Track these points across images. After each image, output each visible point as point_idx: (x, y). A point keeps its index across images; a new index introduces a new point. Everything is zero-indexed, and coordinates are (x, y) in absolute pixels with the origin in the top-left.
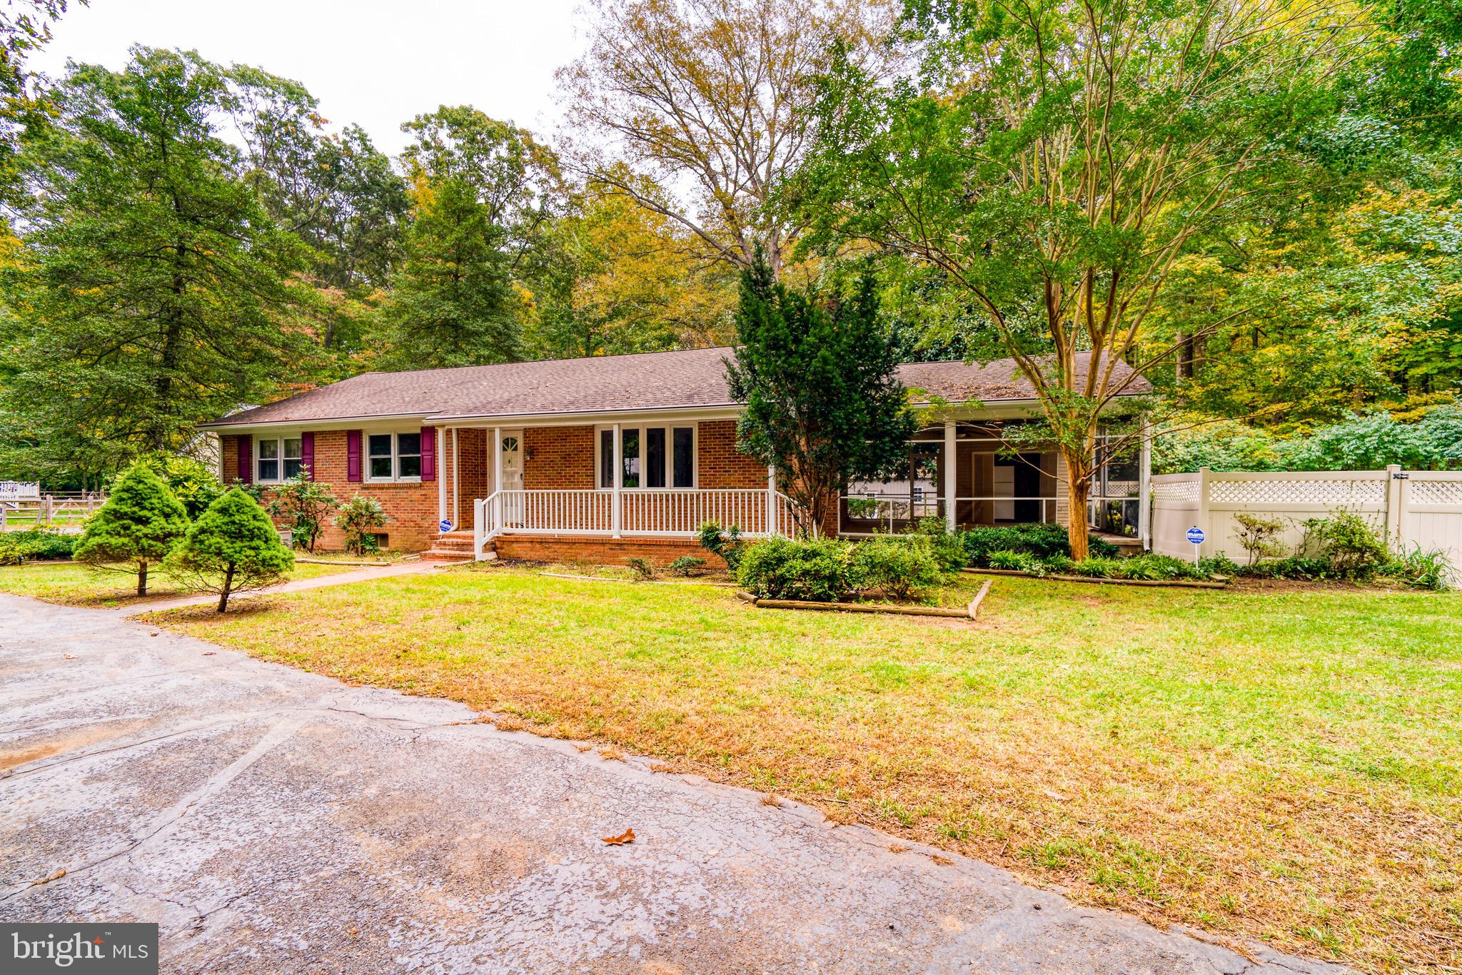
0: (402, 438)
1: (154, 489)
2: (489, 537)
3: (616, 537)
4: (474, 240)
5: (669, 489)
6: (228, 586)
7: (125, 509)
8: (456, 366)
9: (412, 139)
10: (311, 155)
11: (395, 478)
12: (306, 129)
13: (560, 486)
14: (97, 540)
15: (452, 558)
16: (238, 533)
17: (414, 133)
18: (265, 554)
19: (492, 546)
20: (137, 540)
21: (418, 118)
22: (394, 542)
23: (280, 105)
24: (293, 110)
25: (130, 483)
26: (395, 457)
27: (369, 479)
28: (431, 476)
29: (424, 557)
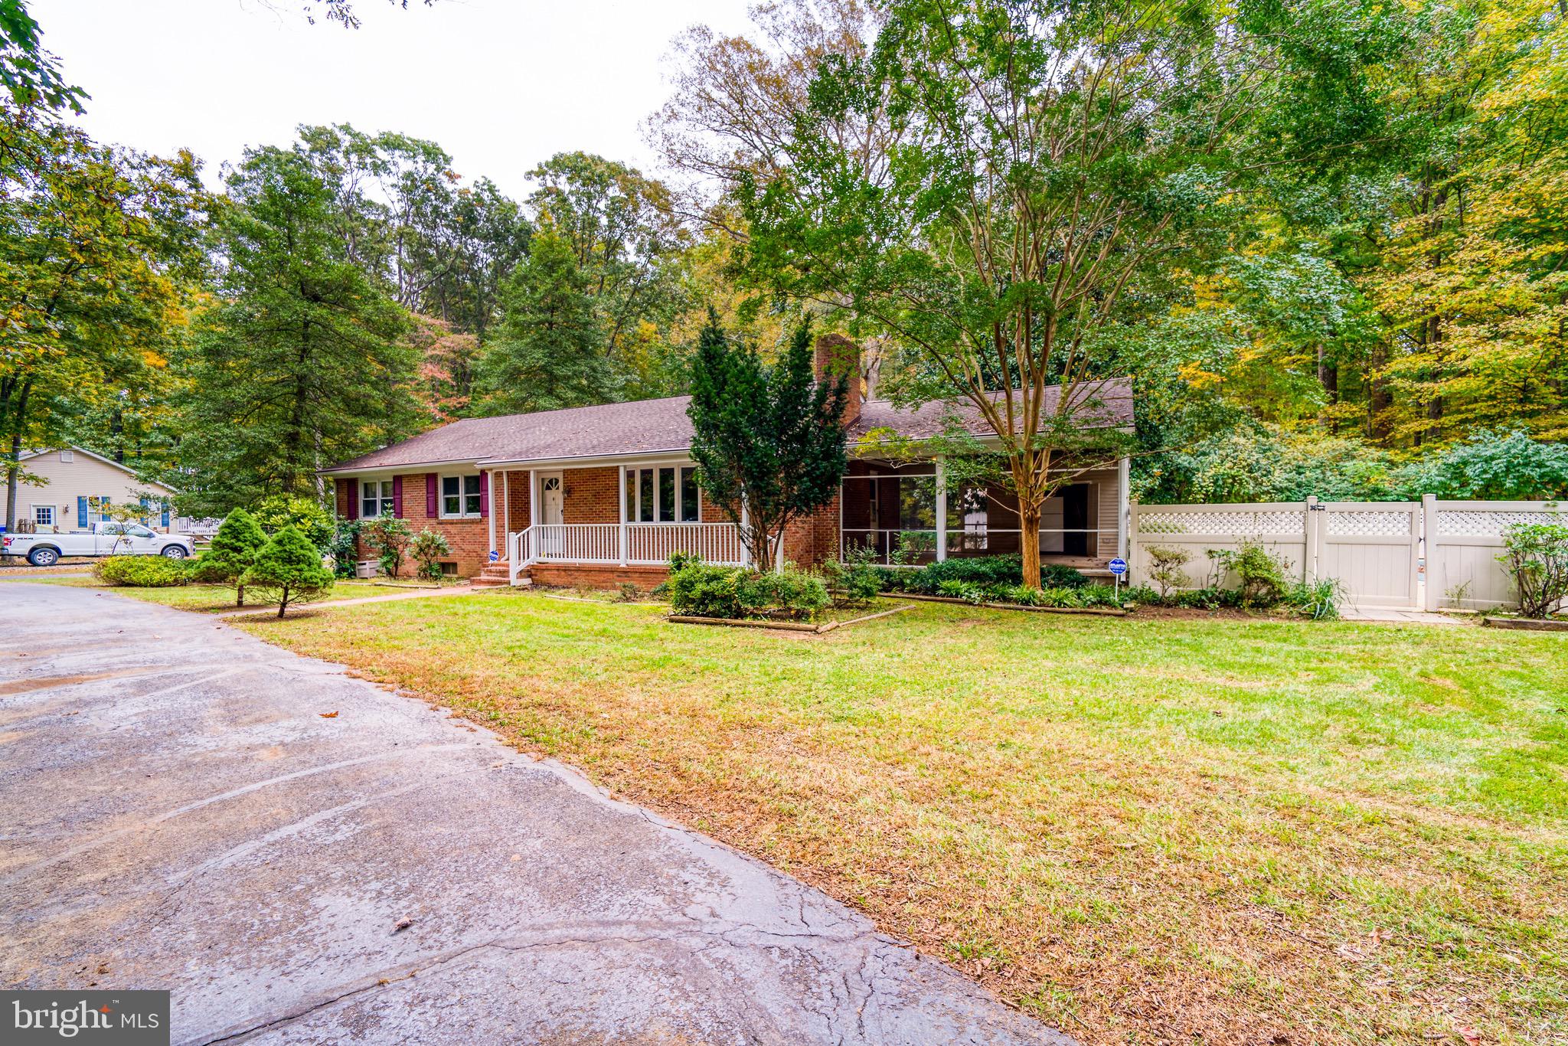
0: (467, 479)
1: (247, 526)
2: (525, 564)
3: (623, 565)
4: (562, 290)
5: (678, 523)
6: (285, 597)
7: (226, 541)
8: (545, 409)
9: (535, 185)
10: (449, 208)
11: (462, 514)
12: (444, 185)
13: (592, 521)
14: (207, 564)
15: (493, 583)
16: (289, 559)
17: (537, 180)
18: (307, 574)
19: (528, 573)
20: (232, 564)
21: (540, 166)
22: (462, 569)
23: (421, 164)
24: (431, 168)
25: (231, 521)
26: (462, 496)
27: (444, 516)
28: (485, 513)
29: (473, 582)
